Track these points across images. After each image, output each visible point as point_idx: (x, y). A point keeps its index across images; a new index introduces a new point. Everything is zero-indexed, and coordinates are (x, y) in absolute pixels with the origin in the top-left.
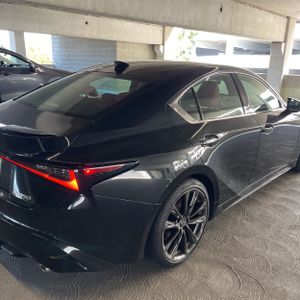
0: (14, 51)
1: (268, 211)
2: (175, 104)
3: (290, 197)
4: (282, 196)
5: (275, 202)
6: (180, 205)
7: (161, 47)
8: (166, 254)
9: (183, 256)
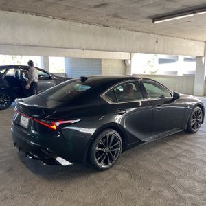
0: (43, 69)
1: (162, 151)
2: (103, 95)
3: (178, 145)
4: (174, 144)
5: (168, 147)
6: (105, 140)
7: (130, 61)
8: (97, 163)
9: (107, 166)
